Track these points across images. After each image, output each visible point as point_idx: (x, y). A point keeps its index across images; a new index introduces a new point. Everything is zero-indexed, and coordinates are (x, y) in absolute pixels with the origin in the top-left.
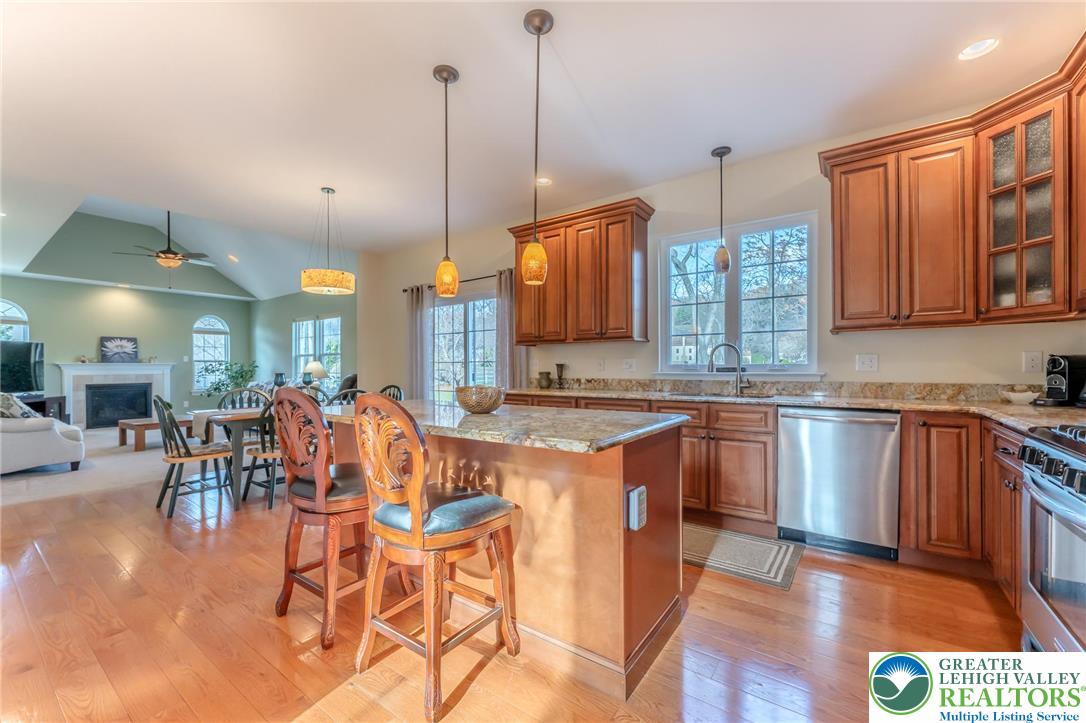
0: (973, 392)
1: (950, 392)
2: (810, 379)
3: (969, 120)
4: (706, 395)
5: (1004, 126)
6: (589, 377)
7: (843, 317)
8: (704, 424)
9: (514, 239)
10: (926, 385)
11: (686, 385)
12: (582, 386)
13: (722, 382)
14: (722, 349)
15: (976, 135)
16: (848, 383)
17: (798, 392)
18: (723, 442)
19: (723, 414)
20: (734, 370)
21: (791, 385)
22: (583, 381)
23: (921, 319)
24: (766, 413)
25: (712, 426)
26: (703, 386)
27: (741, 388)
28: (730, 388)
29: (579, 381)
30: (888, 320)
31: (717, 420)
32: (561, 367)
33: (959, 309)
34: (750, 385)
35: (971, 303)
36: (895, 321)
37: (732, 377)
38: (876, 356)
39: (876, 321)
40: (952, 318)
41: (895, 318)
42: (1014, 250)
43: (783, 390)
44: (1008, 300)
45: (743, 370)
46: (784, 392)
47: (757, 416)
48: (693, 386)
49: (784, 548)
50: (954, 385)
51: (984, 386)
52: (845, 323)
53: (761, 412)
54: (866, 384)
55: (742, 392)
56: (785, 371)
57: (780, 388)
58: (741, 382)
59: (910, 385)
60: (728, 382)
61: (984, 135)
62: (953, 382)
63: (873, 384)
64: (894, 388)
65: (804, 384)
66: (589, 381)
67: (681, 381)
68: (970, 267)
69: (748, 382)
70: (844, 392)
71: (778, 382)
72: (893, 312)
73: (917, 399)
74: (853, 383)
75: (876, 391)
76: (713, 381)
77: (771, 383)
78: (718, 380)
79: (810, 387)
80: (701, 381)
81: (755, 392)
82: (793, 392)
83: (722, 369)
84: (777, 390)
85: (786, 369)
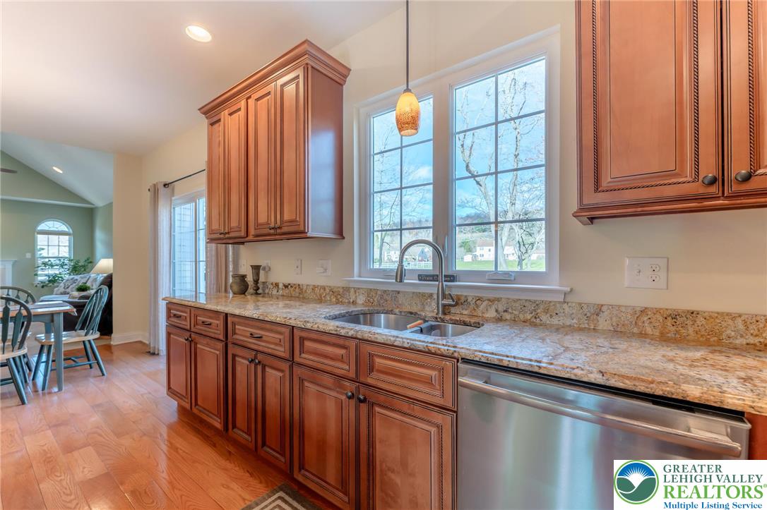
2: (547, 298)
6: (287, 282)
7: (596, 190)
8: (353, 374)
9: (206, 121)
11: (382, 297)
12: (281, 292)
13: (423, 295)
16: (611, 307)
17: (528, 317)
18: (378, 410)
19: (379, 361)
21: (517, 305)
22: (281, 286)
25: (362, 380)
26: (401, 299)
27: (444, 306)
29: (277, 285)
30: (696, 188)
31: (371, 370)
32: (256, 269)
34: (458, 302)
36: (713, 190)
38: (663, 262)
39: (670, 192)
41: (713, 181)
43: (505, 311)
46: (507, 316)
48: (389, 298)
52: (601, 198)
54: (644, 311)
57: (501, 309)
63: (658, 311)
64: (700, 321)
65: (537, 304)
66: (286, 287)
70: (603, 321)
71: (499, 300)
72: (709, 169)
74: (619, 308)
75: (664, 327)
76: (414, 293)
77: (489, 300)
78: (420, 293)
79: (546, 311)
80: (399, 292)
81: (465, 312)
82: (521, 316)
83: (427, 276)
84: (497, 311)
85: (512, 278)
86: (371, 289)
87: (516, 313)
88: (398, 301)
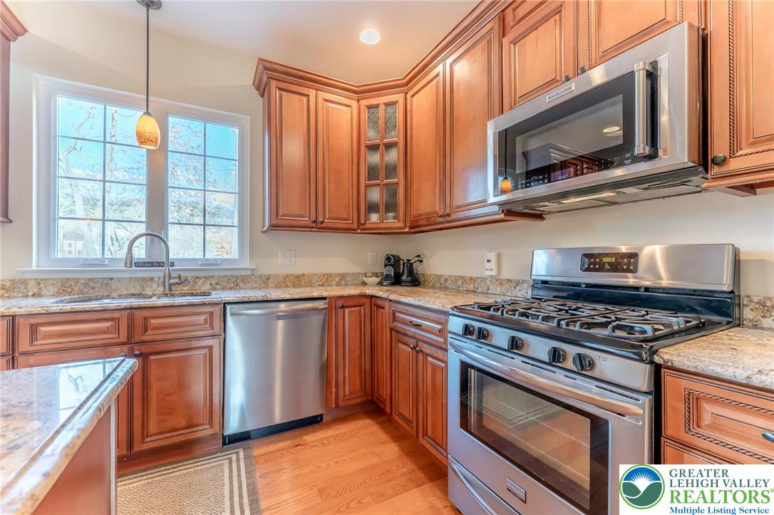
0: (349, 279)
1: (337, 279)
2: (242, 273)
3: (356, 89)
4: (120, 296)
5: (374, 101)
7: (277, 216)
8: (123, 338)
10: (324, 275)
13: (143, 279)
14: (143, 240)
15: (358, 101)
16: (274, 275)
17: (232, 285)
18: (152, 357)
19: (153, 321)
20: (160, 264)
21: (225, 279)
23: (330, 225)
24: (211, 314)
25: (137, 339)
26: (114, 284)
27: (170, 285)
28: (155, 286)
30: (309, 224)
31: (146, 330)
33: (349, 220)
34: (182, 281)
35: (355, 218)
36: (314, 225)
37: (157, 273)
38: (294, 253)
39: (301, 223)
40: (345, 226)
41: (314, 222)
42: (378, 185)
43: (217, 284)
44: (374, 217)
45: (172, 264)
46: (219, 287)
47: (201, 319)
48: (97, 286)
49: (234, 457)
50: (339, 274)
51: (354, 274)
52: (278, 222)
53: (205, 313)
54: (287, 276)
55: (170, 290)
56: (217, 265)
57: (214, 283)
58: (170, 277)
59: (315, 275)
60: (152, 279)
61: (364, 103)
62: (338, 272)
63: (292, 275)
64: (306, 278)
65: (237, 277)
67: (77, 281)
68: (355, 192)
69: (179, 277)
70: (271, 283)
71: (212, 277)
72: (313, 217)
73: (319, 285)
74: (277, 276)
75: (294, 281)
76: (131, 278)
77: (205, 278)
78: (139, 278)
79: (243, 281)
80: (111, 279)
81: (186, 288)
82: (228, 286)
83: (144, 263)
84: (211, 284)
85: (218, 263)
86: (68, 279)
87: (225, 284)
88: (111, 287)
